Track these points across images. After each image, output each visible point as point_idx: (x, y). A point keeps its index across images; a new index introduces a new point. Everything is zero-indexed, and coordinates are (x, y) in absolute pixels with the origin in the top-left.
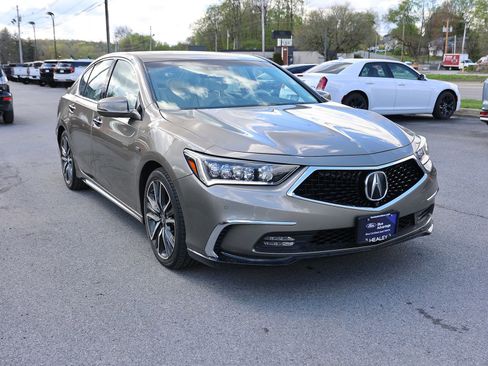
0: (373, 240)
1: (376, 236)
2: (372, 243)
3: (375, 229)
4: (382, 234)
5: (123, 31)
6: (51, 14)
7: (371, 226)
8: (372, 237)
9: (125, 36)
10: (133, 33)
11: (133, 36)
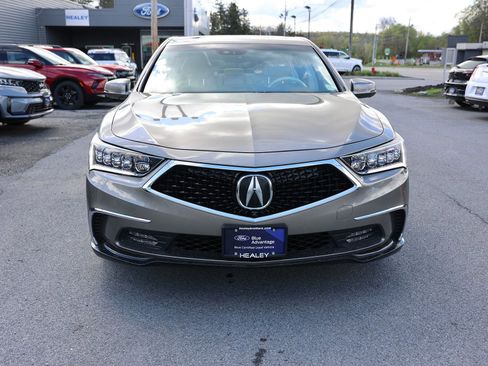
0: (246, 255)
1: (250, 252)
2: (243, 259)
3: (248, 243)
4: (261, 251)
5: (386, 22)
6: (308, 8)
7: (241, 238)
8: (244, 251)
9: (388, 27)
10: (395, 24)
11: (395, 27)
